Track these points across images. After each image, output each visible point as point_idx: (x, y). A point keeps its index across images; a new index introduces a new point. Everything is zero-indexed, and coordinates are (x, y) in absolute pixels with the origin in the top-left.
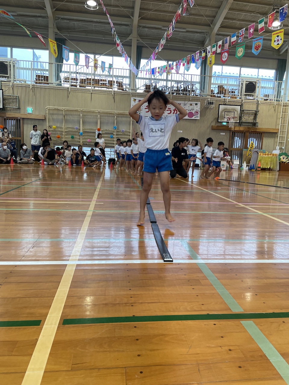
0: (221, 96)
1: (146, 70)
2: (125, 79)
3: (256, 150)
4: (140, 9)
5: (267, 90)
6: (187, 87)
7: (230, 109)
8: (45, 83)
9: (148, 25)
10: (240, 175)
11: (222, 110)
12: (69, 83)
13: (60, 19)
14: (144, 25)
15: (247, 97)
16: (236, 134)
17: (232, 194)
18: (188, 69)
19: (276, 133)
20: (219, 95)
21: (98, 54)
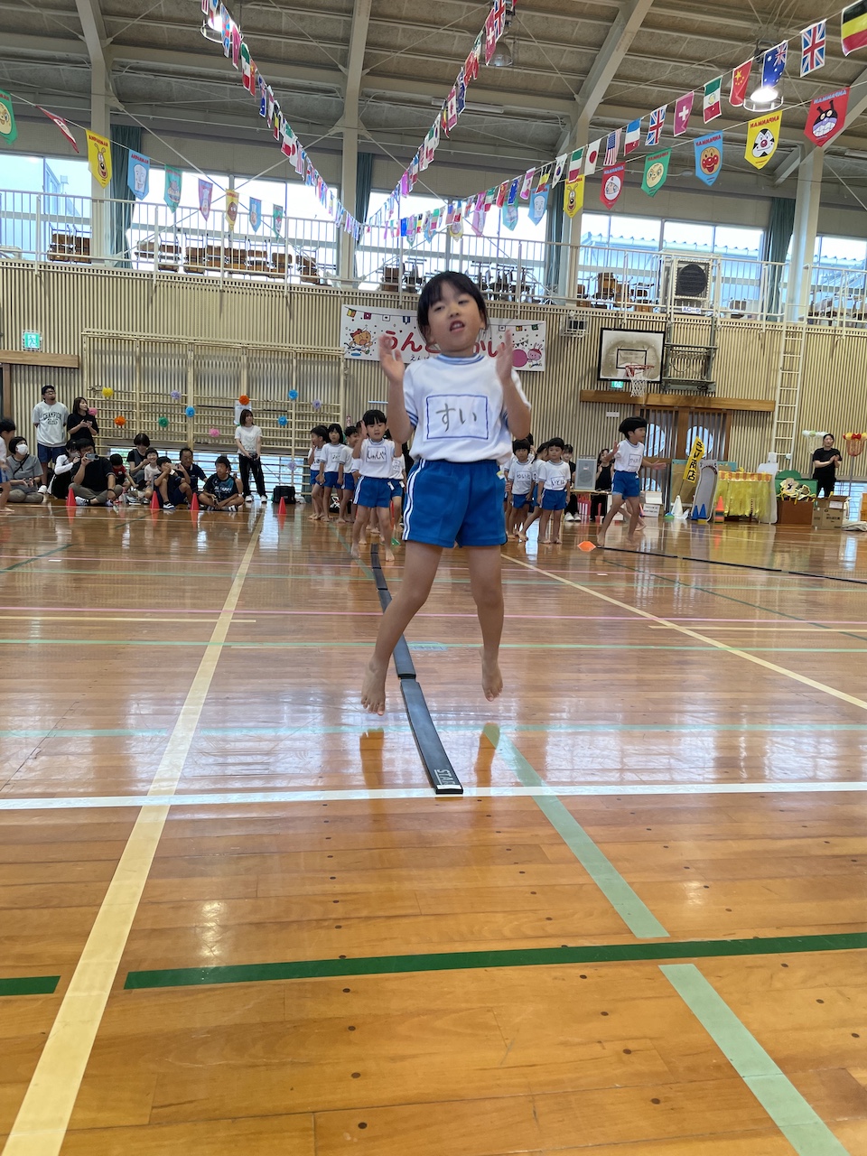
0: (608, 305)
1: (383, 224)
2: (322, 250)
3: (711, 462)
4: (369, 44)
5: (739, 287)
6: (508, 277)
7: (632, 342)
8: (80, 260)
9: (389, 93)
10: (665, 535)
11: (609, 346)
12: (152, 260)
13: (126, 70)
14: (380, 92)
15: (683, 307)
16: (652, 415)
17: (642, 592)
18: (512, 223)
19: (768, 413)
20: (601, 302)
21: (239, 173)
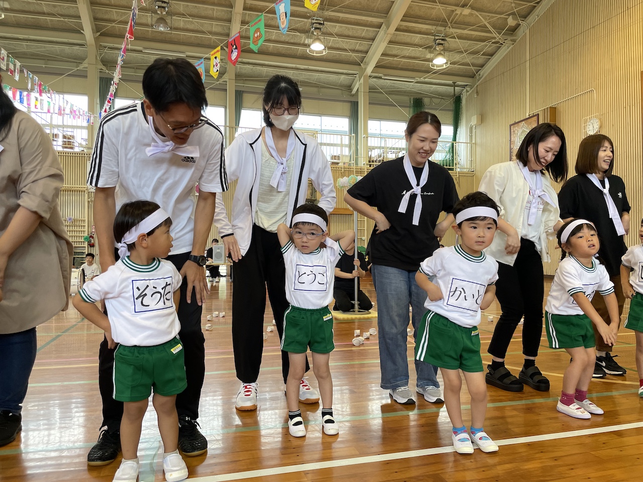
9: (116, 46)
14: (111, 45)
19: (350, 215)
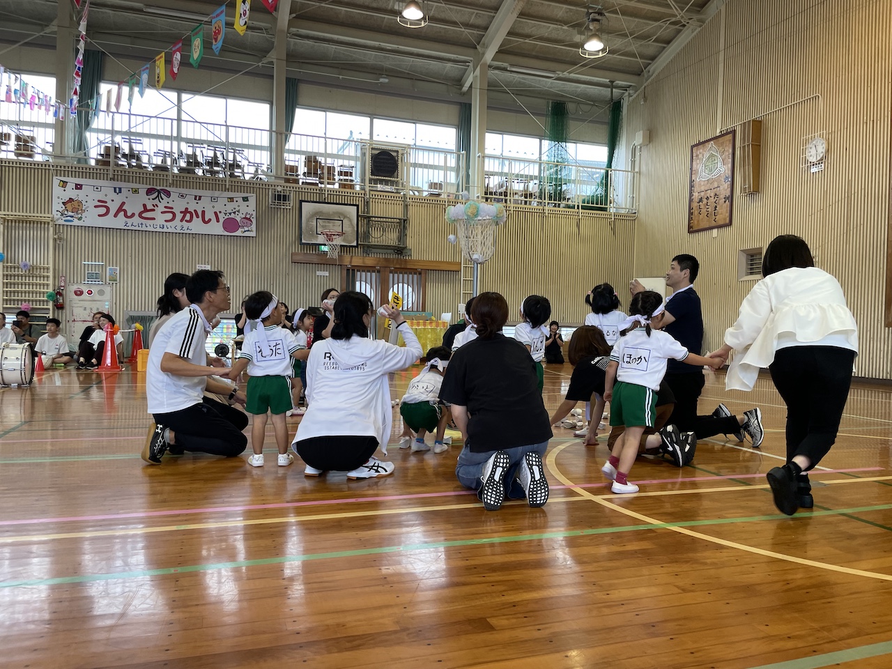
7: (331, 213)
11: (309, 215)
15: (379, 186)
19: (456, 272)
